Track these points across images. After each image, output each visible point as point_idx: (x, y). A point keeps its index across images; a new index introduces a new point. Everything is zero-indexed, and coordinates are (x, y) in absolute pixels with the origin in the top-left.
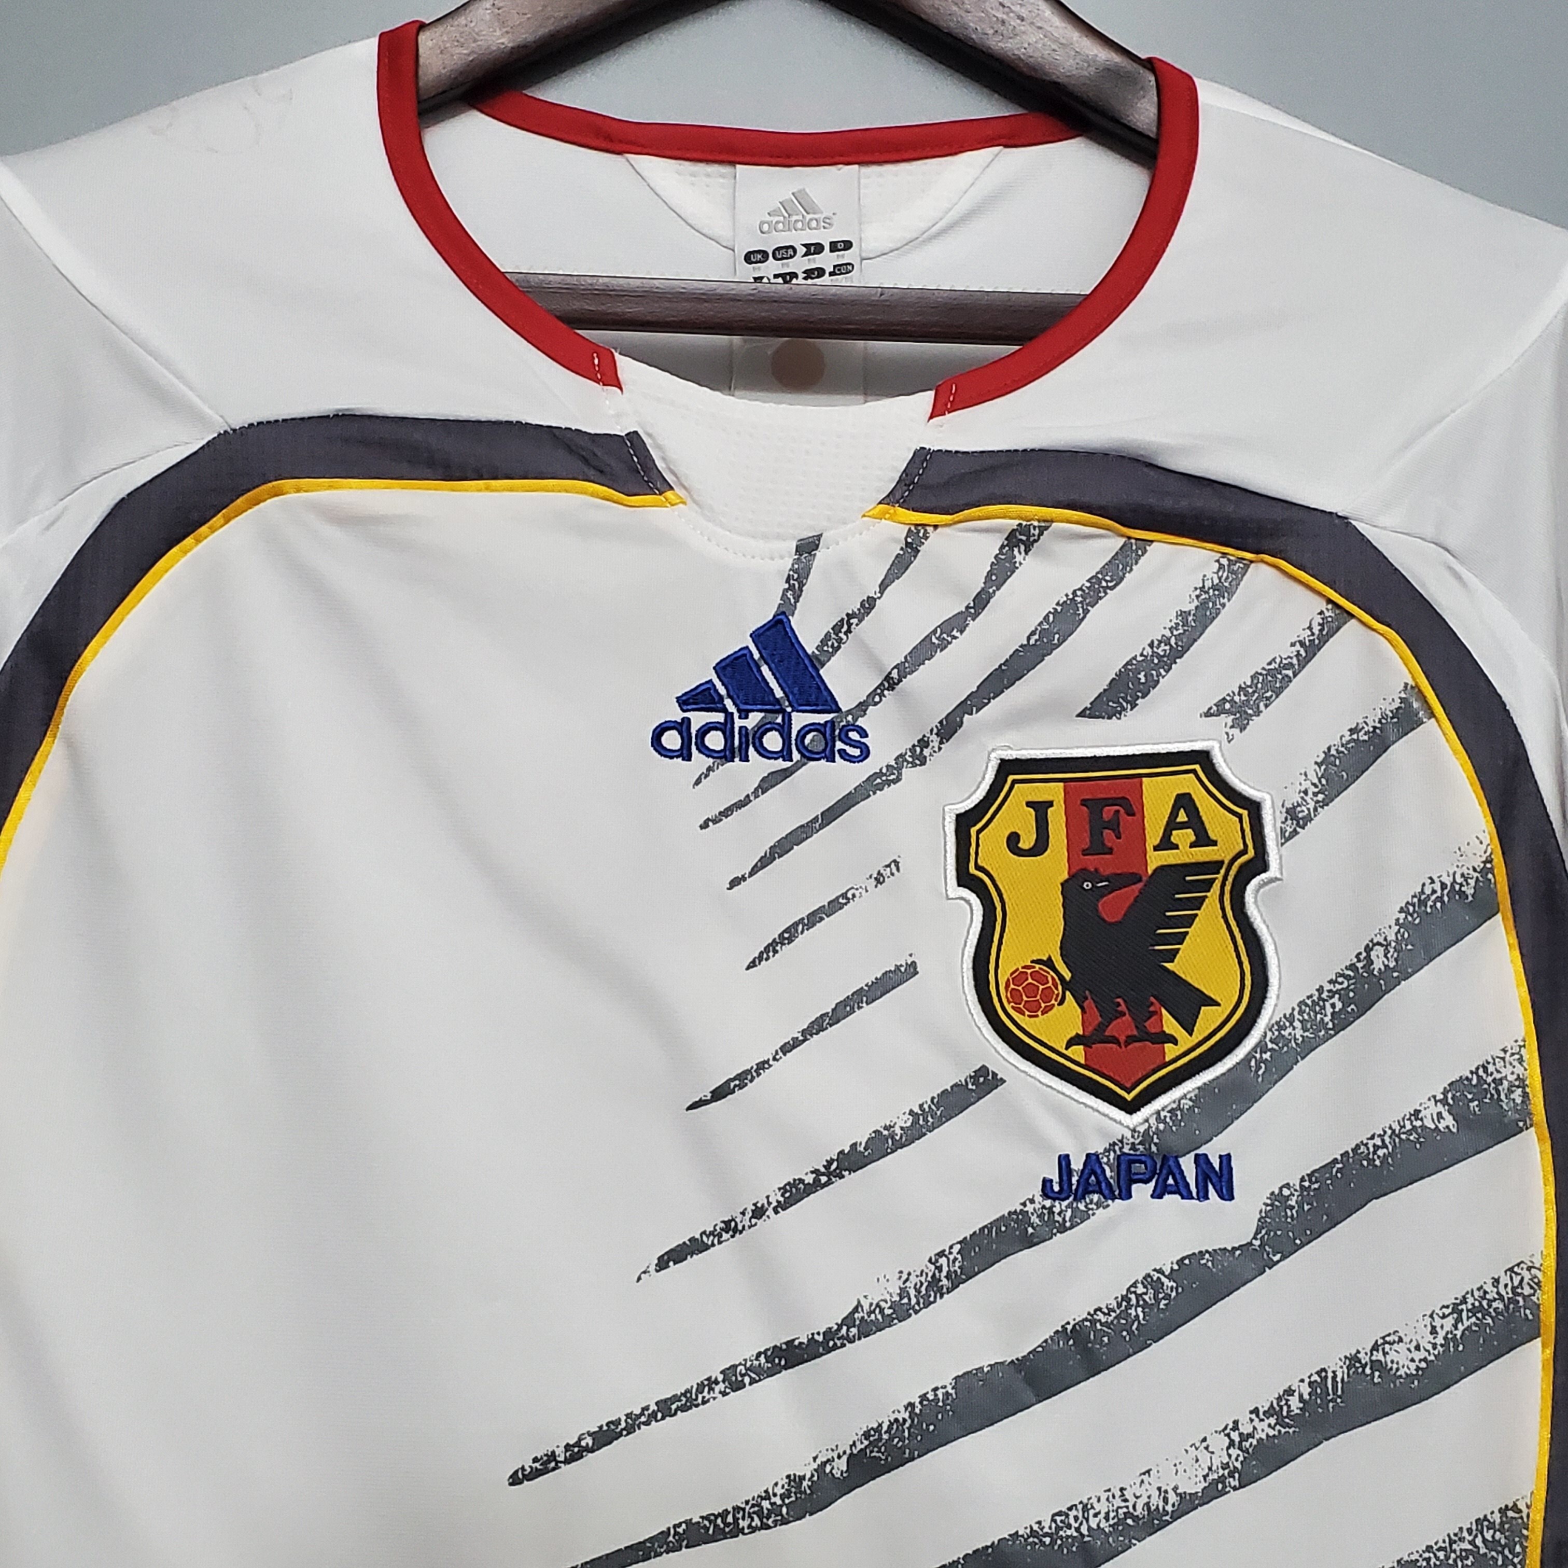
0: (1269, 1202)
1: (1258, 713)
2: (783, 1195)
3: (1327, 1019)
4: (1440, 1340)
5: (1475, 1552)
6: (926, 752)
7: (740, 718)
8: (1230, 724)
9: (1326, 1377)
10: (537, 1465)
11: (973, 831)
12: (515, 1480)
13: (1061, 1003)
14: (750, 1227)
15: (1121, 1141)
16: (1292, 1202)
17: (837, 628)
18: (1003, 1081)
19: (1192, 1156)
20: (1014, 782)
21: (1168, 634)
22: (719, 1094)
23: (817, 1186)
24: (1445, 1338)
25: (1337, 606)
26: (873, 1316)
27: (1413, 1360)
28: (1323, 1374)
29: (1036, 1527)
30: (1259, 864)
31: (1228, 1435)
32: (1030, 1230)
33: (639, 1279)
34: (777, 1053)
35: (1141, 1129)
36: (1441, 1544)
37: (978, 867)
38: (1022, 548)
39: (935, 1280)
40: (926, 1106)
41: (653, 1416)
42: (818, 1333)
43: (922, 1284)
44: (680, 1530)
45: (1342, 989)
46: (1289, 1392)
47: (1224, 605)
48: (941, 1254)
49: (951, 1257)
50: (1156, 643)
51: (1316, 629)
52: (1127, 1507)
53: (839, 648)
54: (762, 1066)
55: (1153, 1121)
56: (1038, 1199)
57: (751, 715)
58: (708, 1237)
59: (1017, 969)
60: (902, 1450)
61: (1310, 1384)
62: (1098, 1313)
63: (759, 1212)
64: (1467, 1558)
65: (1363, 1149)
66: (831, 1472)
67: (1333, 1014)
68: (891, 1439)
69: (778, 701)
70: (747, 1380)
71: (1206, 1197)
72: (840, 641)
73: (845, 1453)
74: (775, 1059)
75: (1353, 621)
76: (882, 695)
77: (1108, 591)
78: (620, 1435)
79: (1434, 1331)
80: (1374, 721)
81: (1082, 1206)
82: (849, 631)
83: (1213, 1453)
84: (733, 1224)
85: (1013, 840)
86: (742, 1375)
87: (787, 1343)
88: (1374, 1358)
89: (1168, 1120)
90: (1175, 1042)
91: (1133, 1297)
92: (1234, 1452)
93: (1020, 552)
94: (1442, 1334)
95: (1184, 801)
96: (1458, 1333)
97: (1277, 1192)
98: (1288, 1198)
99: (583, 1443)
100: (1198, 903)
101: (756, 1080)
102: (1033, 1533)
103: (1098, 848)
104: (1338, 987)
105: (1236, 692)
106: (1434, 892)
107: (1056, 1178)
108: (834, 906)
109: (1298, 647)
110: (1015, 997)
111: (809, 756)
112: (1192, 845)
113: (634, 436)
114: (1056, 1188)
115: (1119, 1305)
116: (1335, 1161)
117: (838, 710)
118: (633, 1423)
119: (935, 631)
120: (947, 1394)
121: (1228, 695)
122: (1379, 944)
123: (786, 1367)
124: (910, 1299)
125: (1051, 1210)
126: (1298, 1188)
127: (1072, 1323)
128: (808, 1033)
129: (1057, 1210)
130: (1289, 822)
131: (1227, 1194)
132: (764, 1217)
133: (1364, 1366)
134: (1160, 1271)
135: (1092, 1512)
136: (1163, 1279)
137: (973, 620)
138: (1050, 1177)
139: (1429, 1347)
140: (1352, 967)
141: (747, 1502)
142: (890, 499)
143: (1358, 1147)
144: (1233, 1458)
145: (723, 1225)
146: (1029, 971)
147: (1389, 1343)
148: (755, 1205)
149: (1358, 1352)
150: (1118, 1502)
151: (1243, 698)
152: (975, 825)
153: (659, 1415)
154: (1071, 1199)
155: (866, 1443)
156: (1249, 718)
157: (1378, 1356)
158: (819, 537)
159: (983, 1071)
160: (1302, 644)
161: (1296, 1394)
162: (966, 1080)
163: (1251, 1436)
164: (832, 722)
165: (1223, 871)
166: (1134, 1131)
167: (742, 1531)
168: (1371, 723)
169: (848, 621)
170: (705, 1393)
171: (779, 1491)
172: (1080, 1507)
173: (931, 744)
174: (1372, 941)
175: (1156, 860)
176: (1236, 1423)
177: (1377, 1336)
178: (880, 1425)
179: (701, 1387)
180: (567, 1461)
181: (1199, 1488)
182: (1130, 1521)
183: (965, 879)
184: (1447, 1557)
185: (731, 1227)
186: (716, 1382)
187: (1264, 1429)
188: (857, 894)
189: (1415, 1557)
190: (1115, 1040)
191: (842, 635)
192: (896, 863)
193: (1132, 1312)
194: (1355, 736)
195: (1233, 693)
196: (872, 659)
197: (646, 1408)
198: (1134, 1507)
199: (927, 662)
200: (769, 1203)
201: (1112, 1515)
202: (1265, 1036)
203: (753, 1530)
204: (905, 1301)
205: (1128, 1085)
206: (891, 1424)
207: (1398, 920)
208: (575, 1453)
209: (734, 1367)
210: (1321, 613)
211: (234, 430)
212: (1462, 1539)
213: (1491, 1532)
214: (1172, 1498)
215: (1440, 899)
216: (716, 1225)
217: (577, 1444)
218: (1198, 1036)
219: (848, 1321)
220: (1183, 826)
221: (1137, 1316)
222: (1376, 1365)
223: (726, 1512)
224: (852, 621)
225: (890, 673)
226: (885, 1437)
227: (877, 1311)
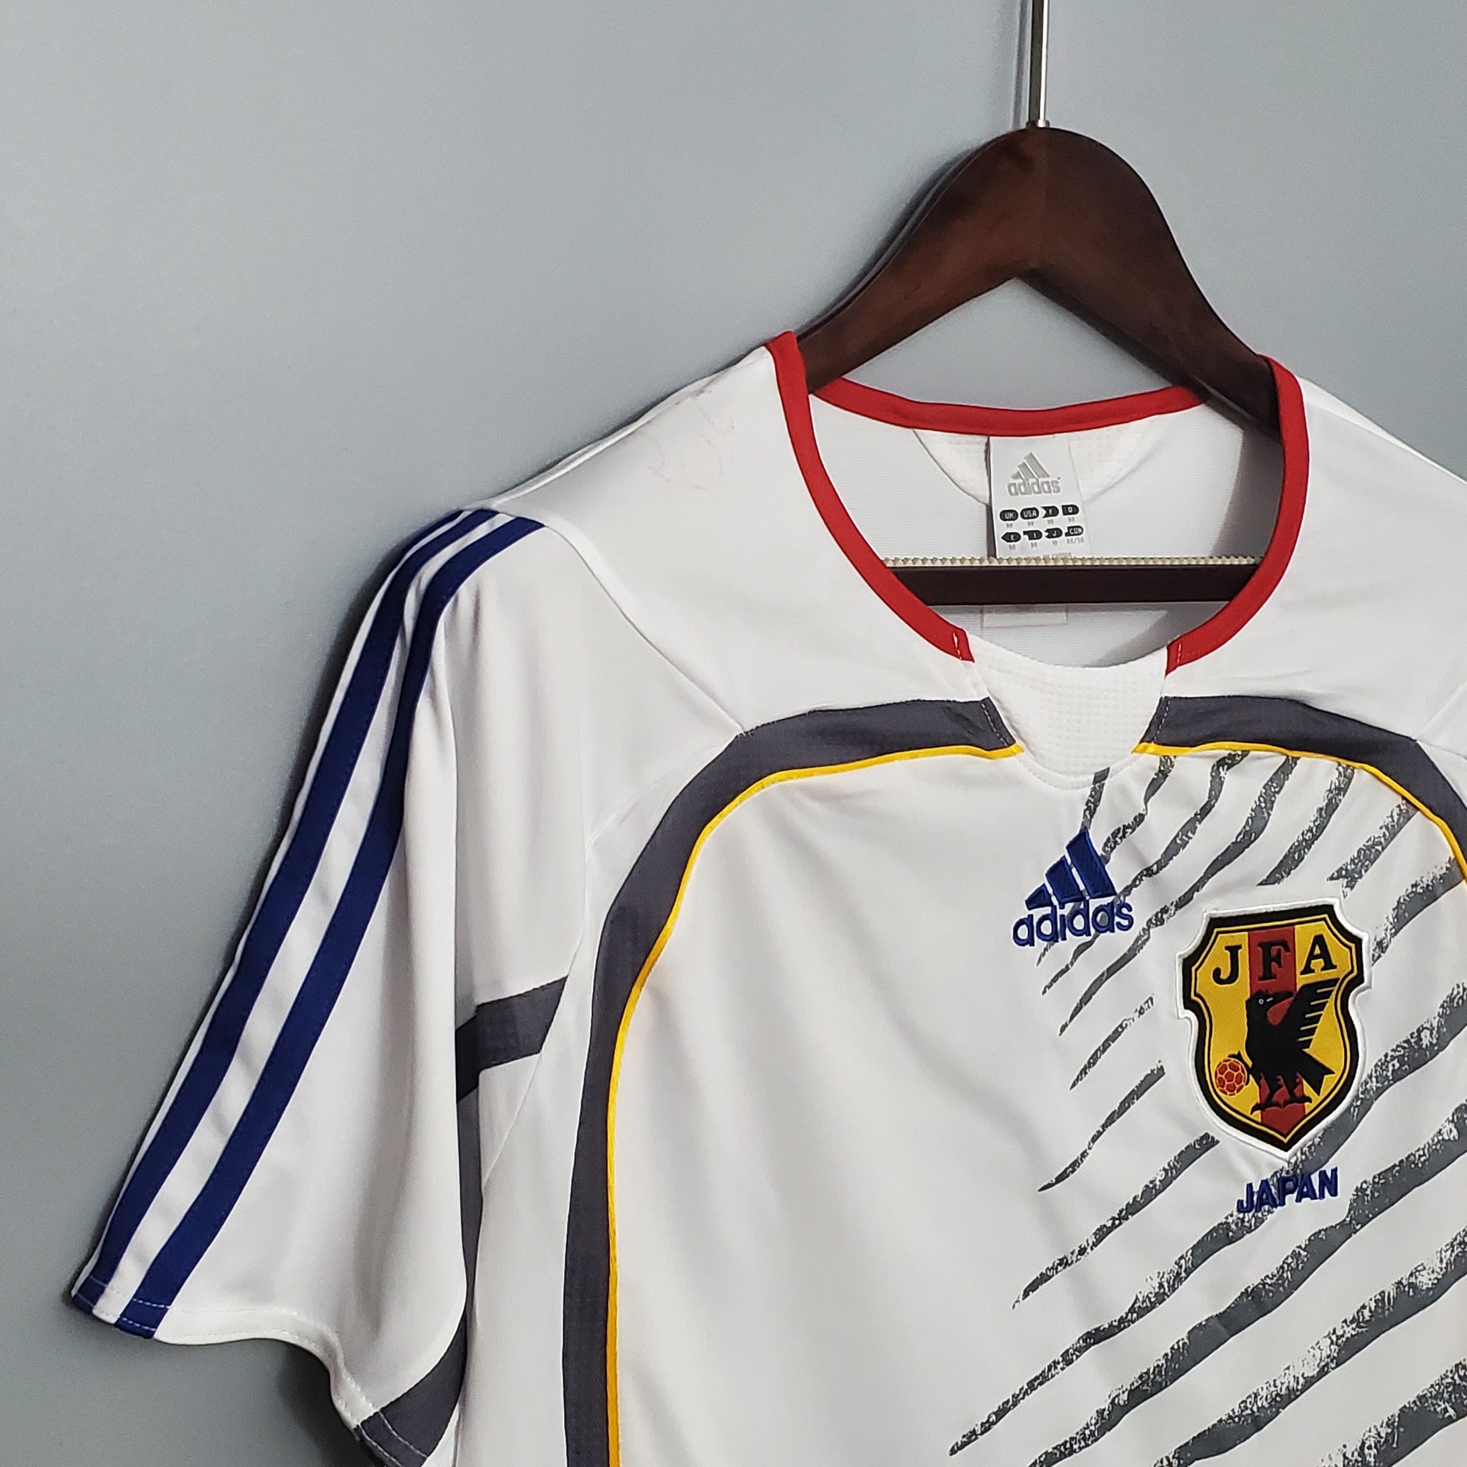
0: (1355, 1193)
1: (1361, 877)
2: (1095, 1237)
3: (1389, 1074)
4: (1444, 1265)
5: (1454, 1384)
6: (1165, 916)
7: (1060, 908)
8: (1345, 884)
9: (1384, 1296)
10: (965, 1439)
11: (1193, 969)
12: (953, 1452)
13: (1247, 1084)
14: (1076, 1261)
15: (1282, 1170)
16: (1368, 1192)
17: (1115, 834)
18: (1218, 1142)
19: (1317, 1173)
20: (1218, 933)
21: (1312, 825)
22: (1060, 1179)
23: (1114, 1227)
24: (1447, 1264)
25: (1408, 801)
26: (1145, 1305)
27: (1430, 1279)
28: (1382, 1294)
29: (1231, 1413)
30: (1359, 979)
31: (1330, 1338)
32: (1231, 1234)
33: (1014, 1307)
34: (1089, 1144)
35: (1293, 1161)
36: (1437, 1382)
37: (1196, 995)
38: (1226, 767)
39: (1178, 1274)
40: (1171, 1164)
41: (1026, 1393)
42: (1115, 1321)
43: (1170, 1278)
44: (1042, 1459)
45: (1400, 1055)
46: (1364, 1307)
47: (1340, 800)
48: (1182, 1258)
49: (1187, 1259)
50: (1305, 832)
51: (1396, 818)
52: (1277, 1391)
53: (1115, 847)
54: (1084, 1155)
55: (1299, 1154)
56: (1235, 1213)
57: (1067, 905)
58: (1050, 1271)
59: (1221, 1063)
60: (1161, 1383)
61: (1376, 1301)
62: (1267, 1279)
63: (1082, 1251)
64: (1449, 1387)
65: (1412, 1158)
66: (1118, 1402)
67: (1393, 1071)
68: (1155, 1377)
69: (1081, 892)
70: (1074, 1357)
71: (1324, 1197)
72: (1116, 843)
73: (1127, 1389)
74: (1090, 1148)
75: (1418, 813)
76: (1141, 880)
77: (1276, 795)
78: (1010, 1409)
79: (1441, 1261)
80: (1428, 880)
81: (1260, 1215)
82: (1124, 836)
83: (1322, 1350)
84: (1065, 1260)
85: (1217, 973)
86: (1072, 1355)
87: (1095, 1330)
88: (1410, 1281)
89: (1307, 1153)
90: (1309, 1100)
91: (1286, 1266)
92: (1333, 1347)
93: (1223, 769)
94: (1445, 1261)
95: (1319, 940)
96: (1452, 1259)
97: (1359, 1186)
98: (1366, 1190)
99: (991, 1420)
100: (1322, 1007)
101: (1081, 1166)
102: (1230, 1417)
103: (1268, 974)
104: (1398, 1054)
105: (1349, 862)
106: (1459, 993)
107: (1245, 1199)
108: (1116, 1034)
109: (1384, 830)
110: (1221, 1082)
111: (1100, 930)
112: (1323, 969)
113: (987, 701)
114: (1245, 1205)
115: (1278, 1272)
116: (1395, 1166)
117: (1115, 893)
118: (1016, 1400)
119: (1177, 835)
120: (1184, 1344)
121: (1344, 865)
122: (1427, 1028)
123: (1094, 1344)
124: (1165, 1289)
125: (1243, 1220)
126: (1371, 1182)
127: (1252, 1287)
128: (1105, 1126)
129: (1246, 1219)
130: (1377, 950)
131: (1334, 1193)
132: (1086, 1254)
133: (1404, 1287)
134: (1300, 1247)
135: (1259, 1397)
136: (1302, 1252)
137: (1200, 823)
138: (1241, 1199)
139: (1439, 1270)
140: (1406, 1042)
141: (1077, 1433)
142: (1148, 738)
143: (1409, 1156)
144: (1333, 1351)
145: (1058, 1262)
146: (1228, 1063)
147: (1419, 1271)
148: (1080, 1247)
149: (1402, 1279)
150: (1272, 1389)
151: (1353, 867)
152: (1194, 965)
153: (1029, 1391)
154: (1254, 1211)
155: (1140, 1382)
156: (1356, 880)
157: (1413, 1280)
158: (1108, 769)
159: (1206, 1136)
160: (1387, 828)
161: (1368, 1308)
162: (1194, 1143)
163: (1342, 1336)
164: (1112, 903)
165: (1338, 985)
166: (1289, 1163)
167: (1075, 1451)
168: (1426, 882)
169: (1124, 830)
170: (1053, 1371)
171: (1093, 1421)
172: (1253, 1396)
173: (1169, 912)
174: (1422, 1026)
175: (1302, 980)
176: (1334, 1330)
177: (1412, 1269)
178: (1149, 1370)
179: (1050, 1368)
180: (982, 1433)
181: (1315, 1373)
182: (1278, 1399)
183: (1189, 1004)
184: (1440, 1388)
185: (1064, 1262)
186: (1059, 1363)
187: (1350, 1331)
188: (1128, 1023)
189: (1426, 1392)
190: (1277, 1104)
191: (1118, 839)
192: (1151, 999)
193: (1285, 1275)
194: (1414, 890)
195: (1347, 863)
196: (1138, 856)
197: (1022, 1388)
198: (1281, 1390)
199: (1174, 858)
200: (1088, 1245)
201: (1269, 1396)
202: (1358, 1090)
203: (1081, 1449)
204: (1162, 1290)
205: (1285, 1132)
206: (1155, 1368)
207: (1439, 1013)
208: (987, 1427)
209: (1067, 1351)
210: (1399, 806)
211: (746, 733)
212: (1447, 1377)
213: (1463, 1371)
214: (1301, 1381)
215: (1462, 997)
216: (1054, 1262)
217: (988, 1421)
218: (1323, 1094)
219: (1132, 1310)
220: (1317, 957)
221: (1287, 1277)
222: (1411, 1285)
223: (1066, 1442)
224: (1127, 830)
225: (1152, 866)
226: (1152, 1376)
227: (1147, 1301)
